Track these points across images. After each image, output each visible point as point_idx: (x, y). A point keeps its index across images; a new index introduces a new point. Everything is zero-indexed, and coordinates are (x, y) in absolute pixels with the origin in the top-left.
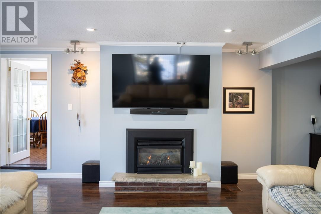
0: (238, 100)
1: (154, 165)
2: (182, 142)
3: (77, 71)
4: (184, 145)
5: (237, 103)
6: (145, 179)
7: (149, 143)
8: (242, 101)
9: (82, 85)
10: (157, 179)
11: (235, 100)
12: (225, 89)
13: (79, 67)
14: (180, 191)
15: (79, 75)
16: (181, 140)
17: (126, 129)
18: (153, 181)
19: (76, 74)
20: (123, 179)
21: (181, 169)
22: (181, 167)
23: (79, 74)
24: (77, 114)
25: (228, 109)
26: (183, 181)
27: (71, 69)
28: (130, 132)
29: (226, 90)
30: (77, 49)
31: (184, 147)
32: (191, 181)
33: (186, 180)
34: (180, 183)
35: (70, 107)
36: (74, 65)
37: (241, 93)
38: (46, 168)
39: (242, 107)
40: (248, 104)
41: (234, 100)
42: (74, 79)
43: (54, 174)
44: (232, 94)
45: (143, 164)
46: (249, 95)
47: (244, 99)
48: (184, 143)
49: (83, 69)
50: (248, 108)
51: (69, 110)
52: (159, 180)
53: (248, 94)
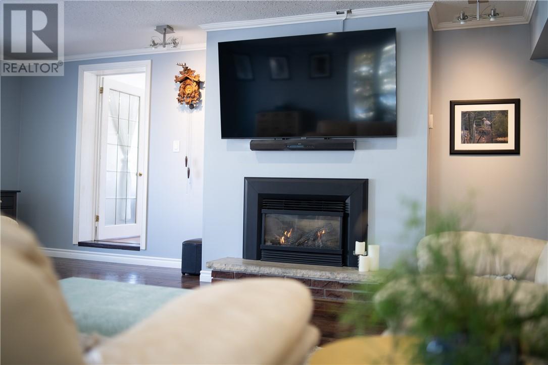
0: (482, 126)
1: (292, 246)
2: (345, 204)
3: (186, 84)
4: (349, 211)
5: (480, 132)
6: (262, 268)
7: (283, 205)
8: (492, 127)
9: (196, 108)
10: (284, 270)
11: (475, 126)
12: (453, 104)
13: (186, 75)
14: (325, 297)
15: (189, 90)
16: (343, 199)
17: (245, 178)
18: (276, 272)
19: (184, 88)
20: (224, 265)
21: (340, 257)
22: (341, 253)
23: (188, 88)
24: (185, 158)
25: (459, 146)
26: (332, 277)
27: (175, 80)
28: (251, 183)
29: (456, 106)
30: (167, 41)
31: (348, 214)
32: (347, 279)
33: (338, 276)
34: (325, 281)
35: (176, 146)
36: (181, 73)
37: (488, 111)
38: (139, 247)
39: (492, 142)
40: (505, 134)
41: (473, 126)
42: (182, 98)
43: (149, 259)
44: (469, 115)
45: (271, 244)
46: (507, 116)
47: (497, 125)
48: (349, 207)
49: (193, 79)
50: (506, 142)
51: (174, 150)
52: (287, 271)
53: (505, 113)
